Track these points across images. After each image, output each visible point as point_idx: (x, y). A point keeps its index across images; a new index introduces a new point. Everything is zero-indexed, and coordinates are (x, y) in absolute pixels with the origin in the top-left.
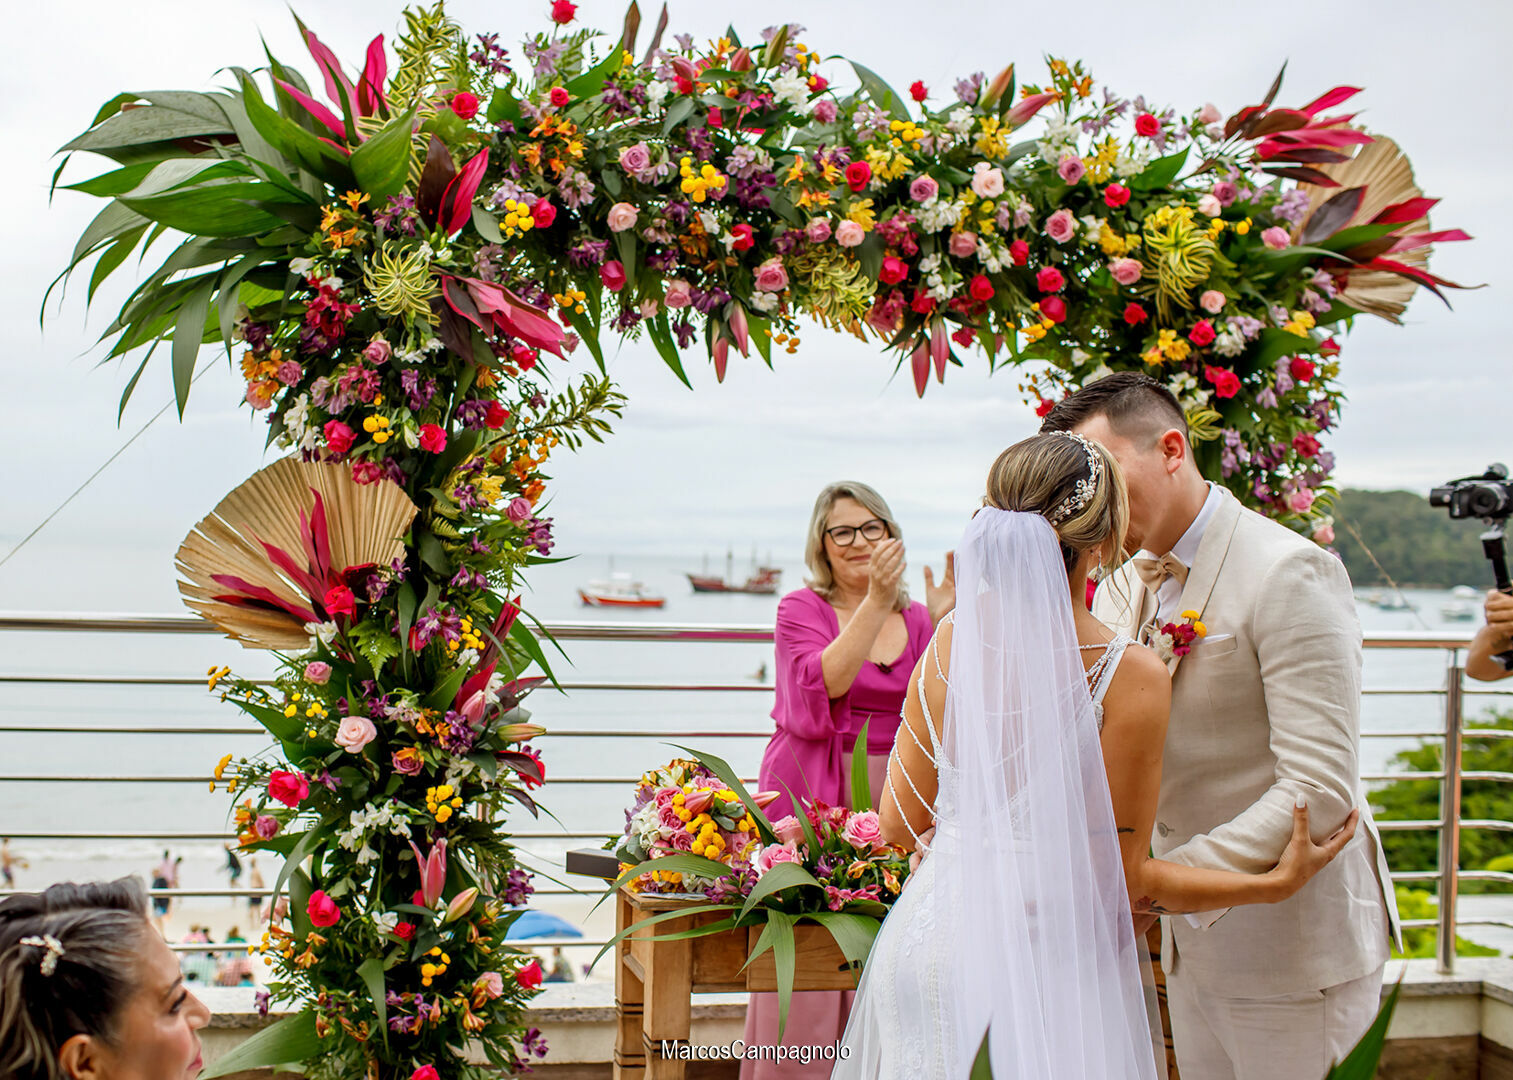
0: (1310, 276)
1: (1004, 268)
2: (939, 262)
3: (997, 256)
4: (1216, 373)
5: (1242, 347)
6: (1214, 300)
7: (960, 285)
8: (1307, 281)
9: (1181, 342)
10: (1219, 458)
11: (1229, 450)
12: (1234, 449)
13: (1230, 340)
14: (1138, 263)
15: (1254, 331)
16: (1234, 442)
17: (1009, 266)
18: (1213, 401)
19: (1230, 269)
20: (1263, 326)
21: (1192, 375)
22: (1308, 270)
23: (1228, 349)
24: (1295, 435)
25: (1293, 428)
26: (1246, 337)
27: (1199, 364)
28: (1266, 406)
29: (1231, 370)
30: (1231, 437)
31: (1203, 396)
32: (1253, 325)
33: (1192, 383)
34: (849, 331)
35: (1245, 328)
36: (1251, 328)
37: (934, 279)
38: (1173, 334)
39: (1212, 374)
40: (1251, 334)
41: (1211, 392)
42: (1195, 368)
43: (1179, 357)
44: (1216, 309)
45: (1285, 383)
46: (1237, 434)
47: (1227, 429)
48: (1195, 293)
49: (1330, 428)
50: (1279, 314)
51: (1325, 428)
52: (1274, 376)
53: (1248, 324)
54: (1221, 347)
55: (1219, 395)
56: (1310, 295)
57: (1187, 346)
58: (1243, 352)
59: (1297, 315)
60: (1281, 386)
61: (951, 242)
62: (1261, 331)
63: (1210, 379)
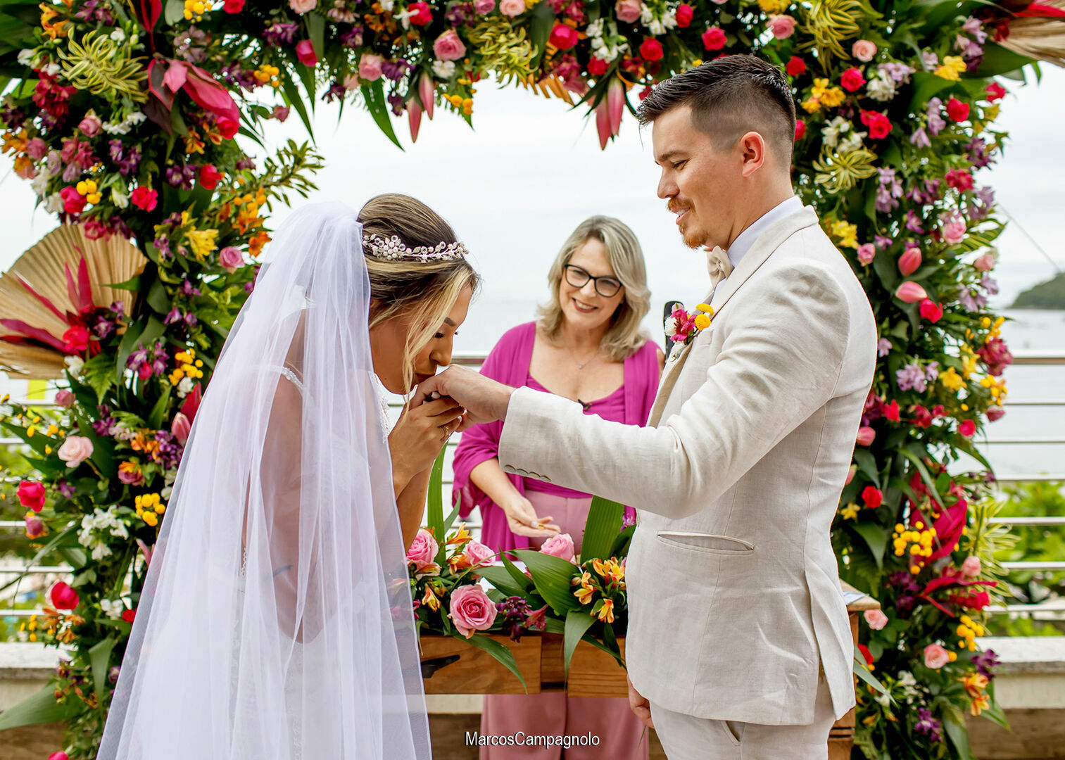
0: (962, 23)
1: (667, 29)
2: (601, 26)
3: (660, 19)
4: (871, 117)
5: (892, 91)
6: (865, 49)
7: (625, 46)
8: (959, 29)
9: (836, 89)
10: (875, 195)
11: (883, 186)
12: (889, 186)
13: (882, 85)
14: (791, 18)
15: (903, 76)
16: (888, 180)
17: (671, 28)
18: (867, 143)
19: (878, 20)
20: (913, 71)
21: (847, 119)
22: (961, 18)
23: (880, 94)
24: (948, 171)
25: (947, 165)
26: (897, 82)
27: (856, 110)
28: (920, 146)
29: (885, 114)
30: (886, 175)
31: (857, 138)
32: (902, 70)
33: (846, 126)
34: (558, 96)
35: (894, 73)
36: (900, 73)
37: (597, 43)
38: (825, 82)
39: (867, 118)
40: (899, 79)
41: (864, 134)
42: (851, 113)
43: (834, 103)
44: (867, 57)
45: (935, 123)
46: (892, 172)
47: (882, 167)
48: (848, 44)
49: (991, 165)
50: (928, 59)
51: (985, 165)
52: (925, 117)
53: (898, 70)
54: (874, 92)
55: (872, 137)
56: (962, 41)
57: (841, 93)
58: (895, 95)
59: (948, 60)
60: (933, 126)
61: (617, 9)
62: (911, 76)
63: (865, 123)
